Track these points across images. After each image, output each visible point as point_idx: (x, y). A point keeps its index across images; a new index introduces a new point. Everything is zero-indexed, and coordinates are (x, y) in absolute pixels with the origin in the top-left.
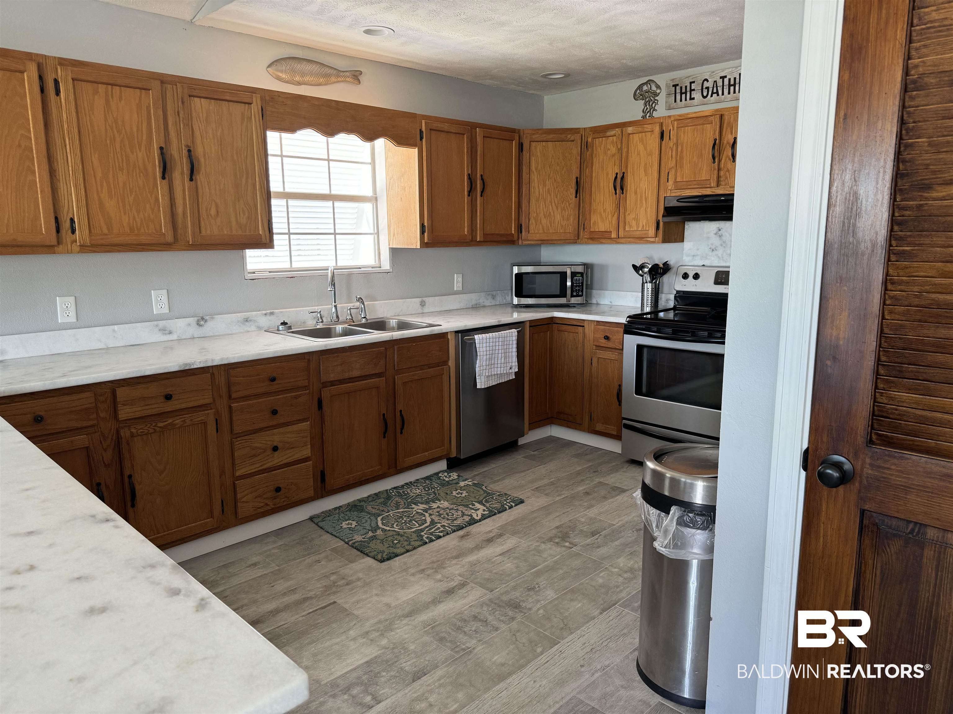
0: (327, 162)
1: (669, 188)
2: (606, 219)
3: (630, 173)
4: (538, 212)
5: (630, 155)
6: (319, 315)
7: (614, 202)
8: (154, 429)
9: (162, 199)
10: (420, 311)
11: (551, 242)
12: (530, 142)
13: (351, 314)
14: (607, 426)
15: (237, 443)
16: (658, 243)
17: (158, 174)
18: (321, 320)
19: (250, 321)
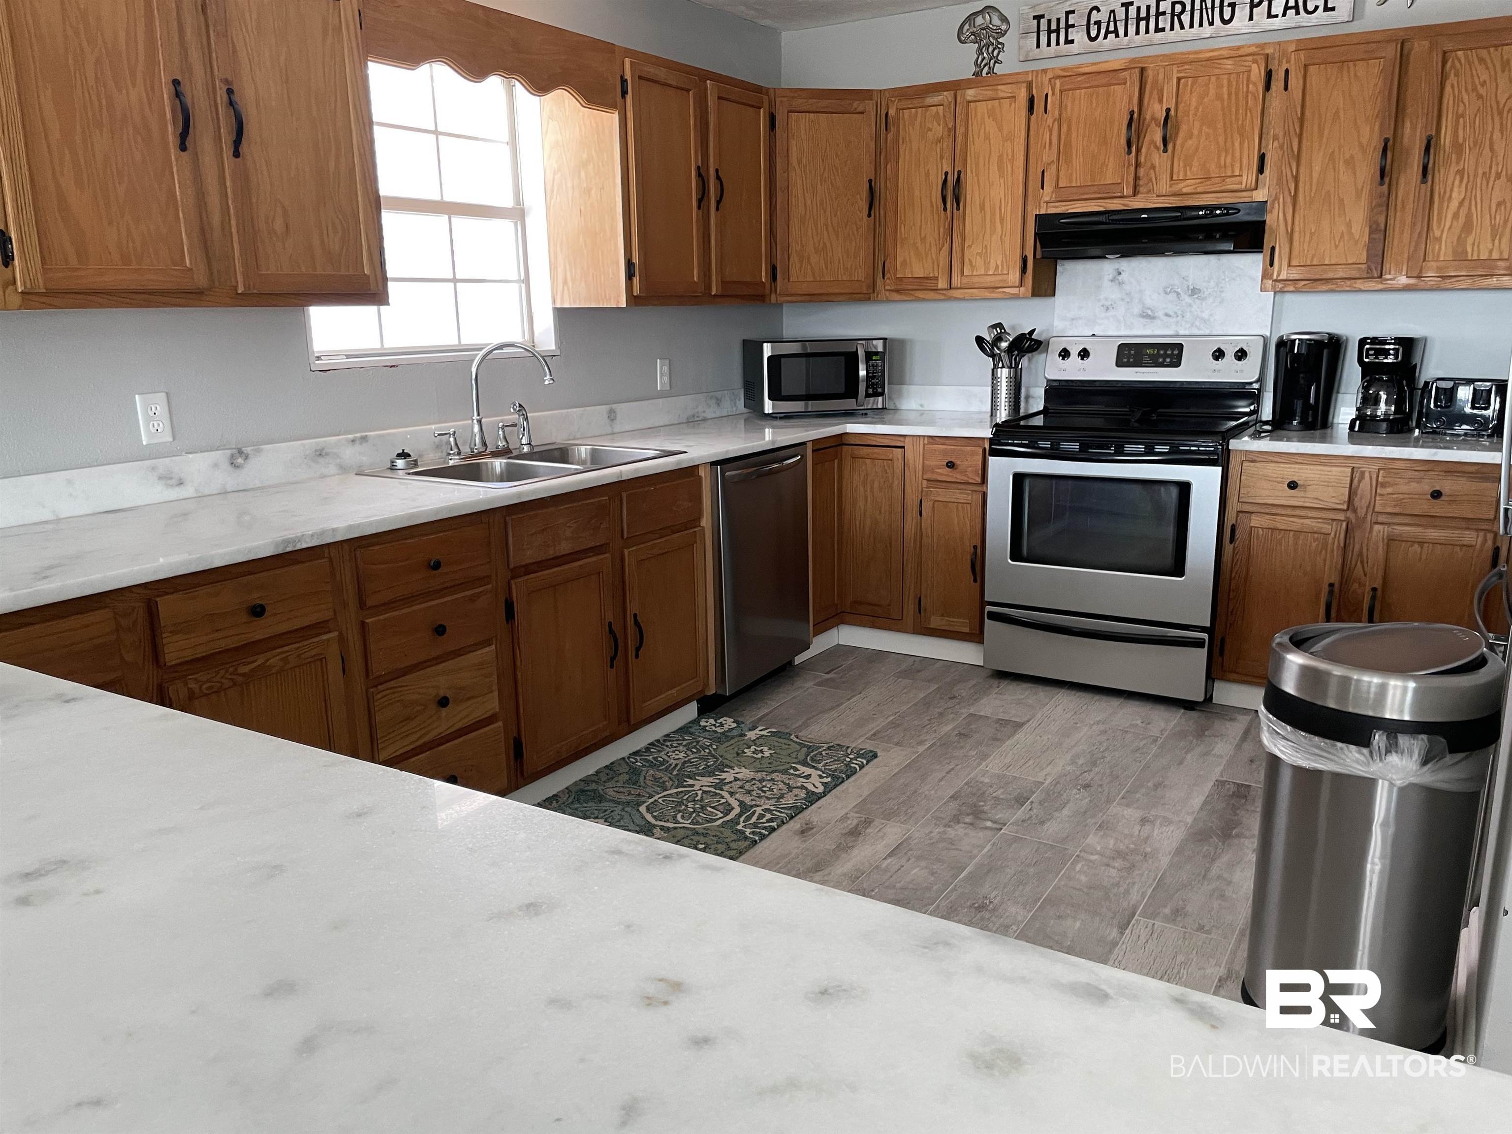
0: (434, 136)
1: (1047, 199)
2: (927, 255)
3: (972, 173)
4: (804, 242)
5: (970, 139)
6: (452, 439)
7: (942, 225)
8: (232, 679)
9: (181, 193)
10: (609, 430)
11: (825, 298)
12: (789, 112)
13: (505, 438)
14: (951, 619)
15: (379, 696)
16: (1025, 298)
17: (172, 139)
18: (456, 450)
19: (327, 454)
